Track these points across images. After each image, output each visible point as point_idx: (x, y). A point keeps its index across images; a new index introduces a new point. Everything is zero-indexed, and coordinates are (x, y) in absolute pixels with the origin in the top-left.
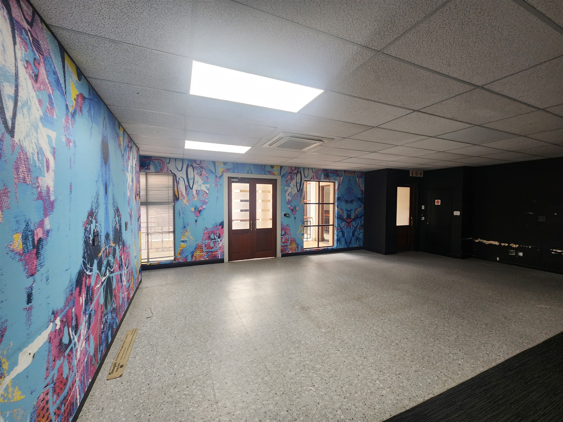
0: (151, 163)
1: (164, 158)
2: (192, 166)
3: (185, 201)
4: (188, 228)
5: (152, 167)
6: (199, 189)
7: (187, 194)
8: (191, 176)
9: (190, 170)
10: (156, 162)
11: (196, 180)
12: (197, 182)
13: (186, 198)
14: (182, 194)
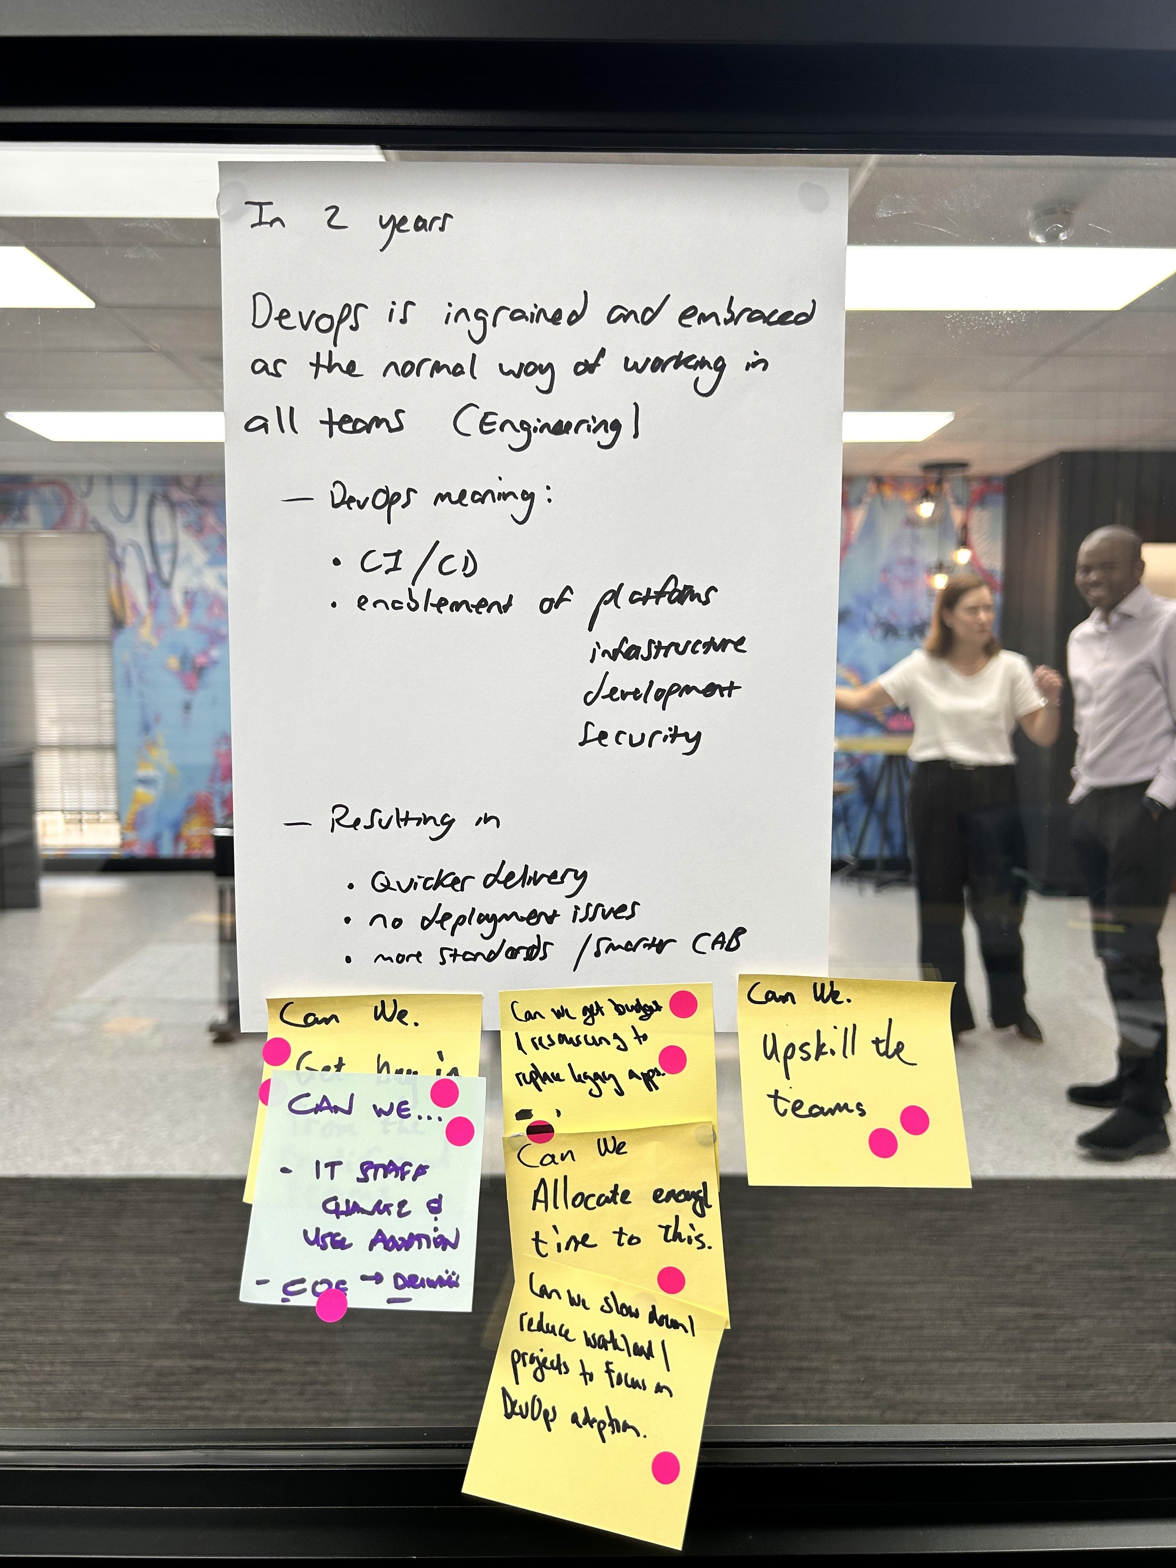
0: (32, 498)
1: (74, 476)
2: (166, 498)
3: (146, 633)
4: (160, 733)
5: (33, 512)
6: (194, 584)
7: (153, 605)
8: (163, 536)
9: (161, 513)
10: (47, 492)
11: (182, 552)
12: (189, 558)
13: (149, 621)
14: (134, 606)
